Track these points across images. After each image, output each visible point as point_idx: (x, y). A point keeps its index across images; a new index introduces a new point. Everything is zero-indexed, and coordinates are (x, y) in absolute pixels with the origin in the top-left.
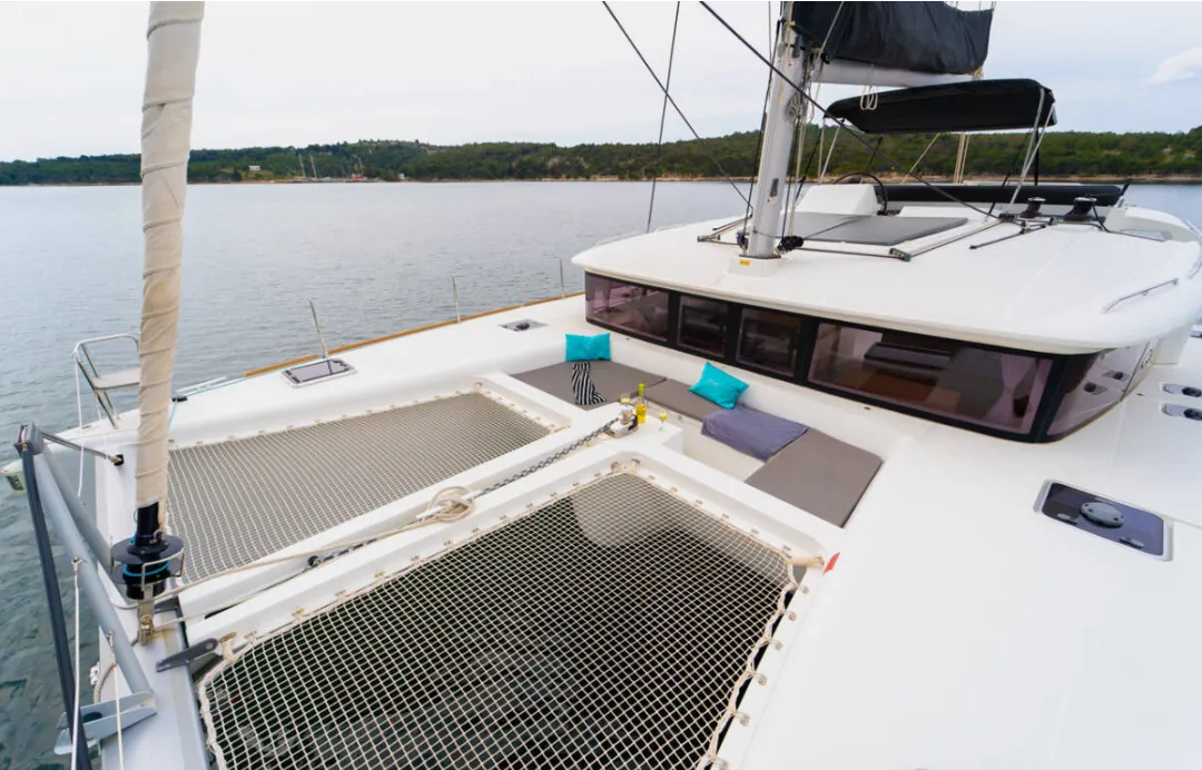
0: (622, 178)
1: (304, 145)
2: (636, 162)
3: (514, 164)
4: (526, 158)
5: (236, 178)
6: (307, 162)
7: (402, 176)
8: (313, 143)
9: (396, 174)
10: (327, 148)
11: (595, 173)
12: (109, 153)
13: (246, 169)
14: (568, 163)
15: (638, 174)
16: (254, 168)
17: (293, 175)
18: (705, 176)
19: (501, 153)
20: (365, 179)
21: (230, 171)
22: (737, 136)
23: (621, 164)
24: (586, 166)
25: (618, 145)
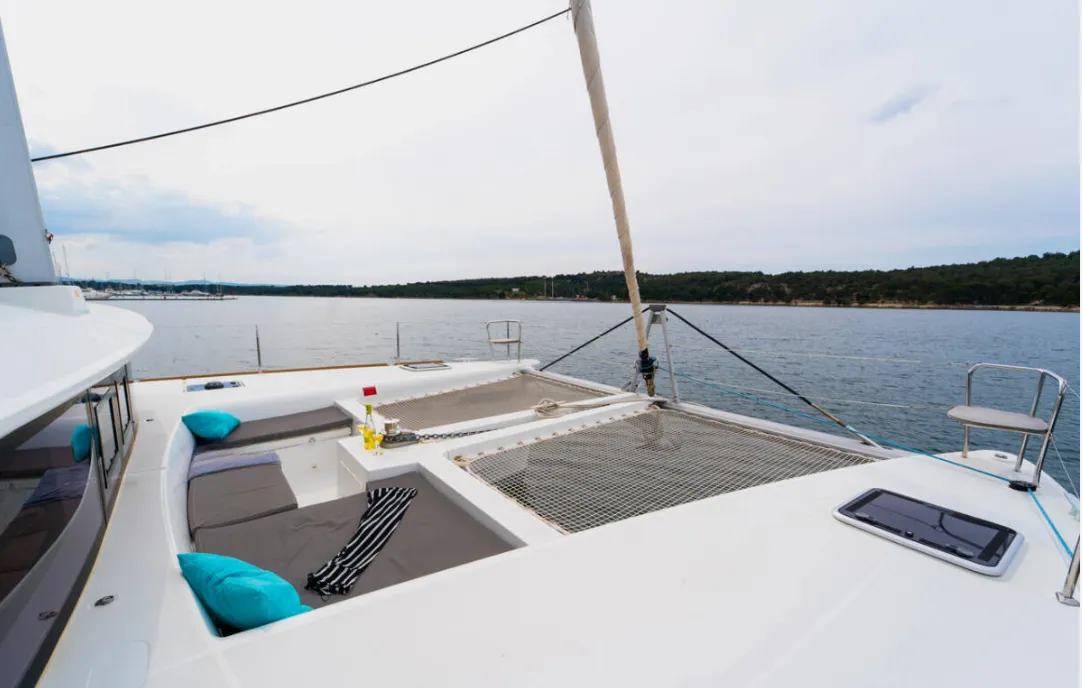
0: (827, 304)
1: (553, 275)
2: (847, 288)
3: (716, 288)
4: (727, 284)
5: (502, 296)
6: (549, 287)
7: (614, 297)
8: (559, 273)
9: (610, 295)
10: (569, 277)
11: (798, 297)
12: (441, 280)
13: (510, 290)
14: (769, 289)
15: (847, 299)
16: (515, 290)
17: (539, 295)
18: (940, 303)
19: (706, 280)
20: (586, 298)
21: (499, 292)
22: (999, 262)
23: (829, 290)
24: (787, 290)
25: (830, 272)
